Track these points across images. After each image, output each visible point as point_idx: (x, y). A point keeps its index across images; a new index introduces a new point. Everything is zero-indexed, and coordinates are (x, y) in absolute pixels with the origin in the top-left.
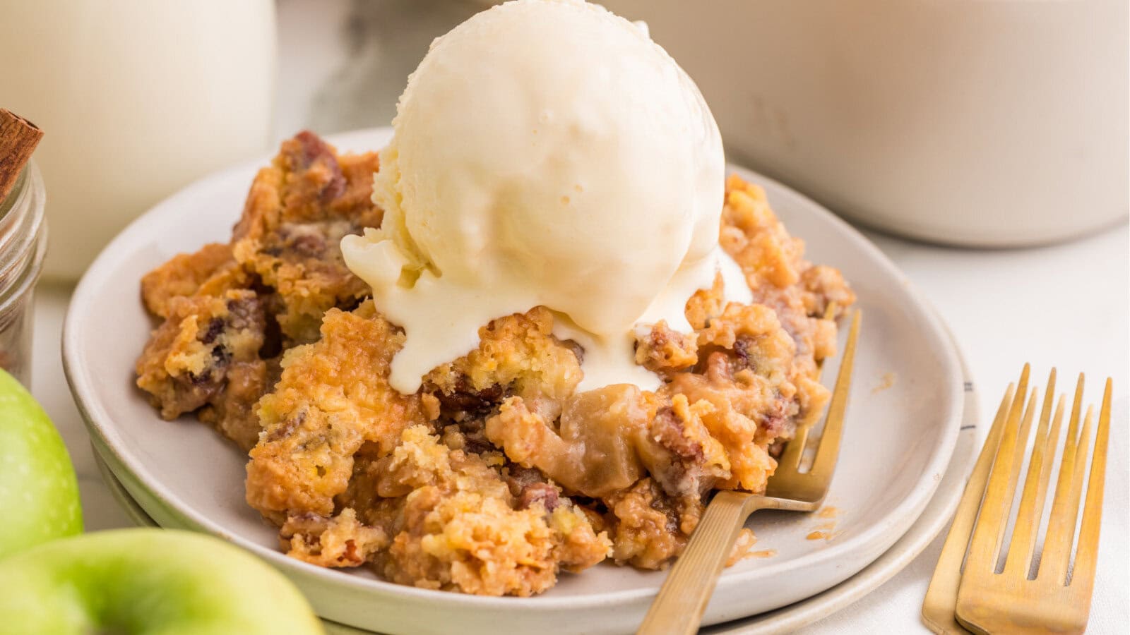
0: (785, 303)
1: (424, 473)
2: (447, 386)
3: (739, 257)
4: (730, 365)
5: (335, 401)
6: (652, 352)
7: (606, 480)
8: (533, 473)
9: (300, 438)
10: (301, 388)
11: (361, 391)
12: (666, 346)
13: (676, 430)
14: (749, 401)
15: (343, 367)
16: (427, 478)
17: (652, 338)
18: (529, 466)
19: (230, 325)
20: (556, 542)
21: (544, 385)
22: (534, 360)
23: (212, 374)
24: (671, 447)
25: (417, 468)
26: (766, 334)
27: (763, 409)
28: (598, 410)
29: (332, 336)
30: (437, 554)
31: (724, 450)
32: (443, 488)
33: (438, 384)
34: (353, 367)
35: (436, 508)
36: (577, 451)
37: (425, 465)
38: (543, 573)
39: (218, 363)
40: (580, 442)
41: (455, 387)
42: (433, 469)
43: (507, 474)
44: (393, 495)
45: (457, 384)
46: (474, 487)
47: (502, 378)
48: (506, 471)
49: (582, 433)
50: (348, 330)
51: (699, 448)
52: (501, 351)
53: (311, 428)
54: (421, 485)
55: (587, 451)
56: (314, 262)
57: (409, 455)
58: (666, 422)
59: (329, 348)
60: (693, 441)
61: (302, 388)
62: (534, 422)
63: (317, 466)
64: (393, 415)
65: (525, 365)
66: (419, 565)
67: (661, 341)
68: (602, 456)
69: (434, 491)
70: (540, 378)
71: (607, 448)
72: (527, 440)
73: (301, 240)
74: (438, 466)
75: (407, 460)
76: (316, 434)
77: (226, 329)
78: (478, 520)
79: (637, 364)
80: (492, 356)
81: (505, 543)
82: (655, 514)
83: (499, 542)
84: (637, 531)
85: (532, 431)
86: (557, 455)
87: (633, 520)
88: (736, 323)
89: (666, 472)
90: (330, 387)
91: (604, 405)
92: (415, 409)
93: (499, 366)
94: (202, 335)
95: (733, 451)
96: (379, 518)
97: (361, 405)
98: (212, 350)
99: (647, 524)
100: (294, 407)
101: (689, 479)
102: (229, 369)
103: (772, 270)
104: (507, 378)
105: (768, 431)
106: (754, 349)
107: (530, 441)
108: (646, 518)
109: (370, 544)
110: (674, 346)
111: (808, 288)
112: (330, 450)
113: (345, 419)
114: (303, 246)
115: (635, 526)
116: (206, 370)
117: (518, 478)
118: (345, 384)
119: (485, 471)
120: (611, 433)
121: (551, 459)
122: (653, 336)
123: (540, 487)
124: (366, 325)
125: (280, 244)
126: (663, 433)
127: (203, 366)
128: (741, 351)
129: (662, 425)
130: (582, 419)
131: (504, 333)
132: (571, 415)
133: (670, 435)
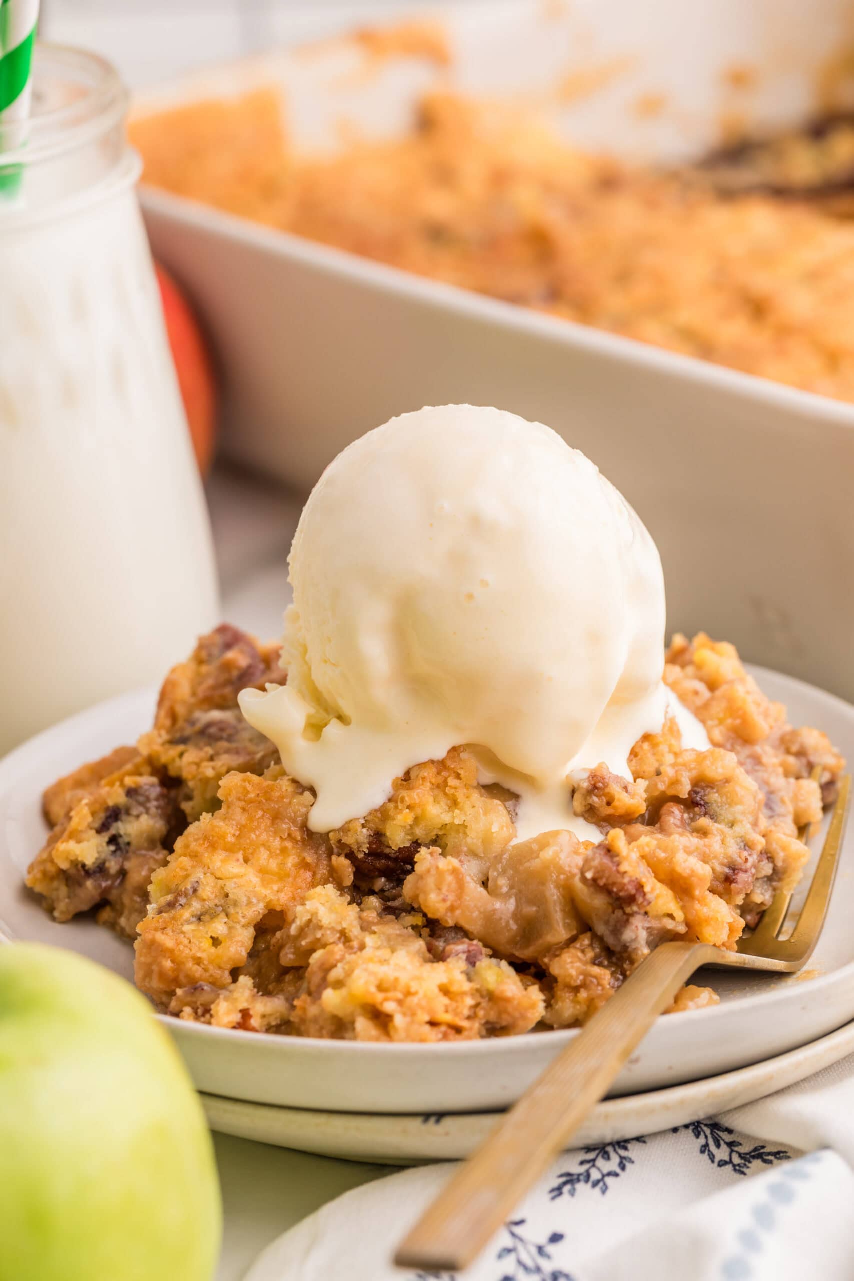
0: (757, 760)
1: (328, 932)
2: (359, 845)
3: (701, 712)
4: (686, 815)
5: (233, 867)
6: (591, 797)
7: (540, 935)
8: (456, 933)
9: (193, 909)
10: (194, 856)
11: (263, 855)
12: (607, 790)
13: (610, 864)
14: (707, 850)
15: (242, 830)
16: (331, 937)
17: (589, 781)
18: (451, 923)
19: (128, 812)
20: (479, 999)
21: (469, 840)
22: (457, 811)
23: (107, 864)
24: (605, 885)
25: (320, 927)
26: (727, 781)
27: (726, 861)
28: (529, 861)
29: (230, 799)
30: (340, 1013)
31: (676, 898)
32: (351, 948)
33: (348, 843)
34: (253, 830)
35: (339, 965)
36: (505, 907)
37: (330, 923)
38: (465, 1033)
39: (114, 852)
40: (510, 897)
41: (368, 845)
42: (339, 928)
43: (427, 935)
44: (296, 964)
45: (370, 843)
46: (385, 944)
47: (419, 832)
48: (426, 931)
49: (511, 887)
50: (248, 792)
51: (640, 887)
52: (417, 801)
53: (205, 897)
54: (324, 946)
55: (517, 906)
56: (224, 744)
57: (312, 915)
58: (597, 855)
59: (227, 813)
60: (631, 877)
61: (196, 856)
62: (450, 867)
63: (211, 937)
64: (299, 880)
65: (446, 818)
66: (322, 1028)
67: (600, 785)
68: (534, 909)
69: (339, 948)
70: (465, 833)
71: (539, 900)
72: (444, 889)
73: (209, 724)
74: (344, 925)
75: (310, 921)
76: (211, 904)
77: (123, 817)
78: (387, 972)
79: (576, 814)
80: (408, 807)
81: (415, 994)
82: (596, 970)
83: (408, 993)
84: (576, 989)
85: (449, 878)
86: (482, 910)
87: (572, 977)
88: (690, 770)
89: (607, 923)
90: (227, 853)
91: (535, 855)
92: (324, 874)
93: (417, 820)
94: (97, 824)
95: (686, 898)
96: (282, 991)
97: (263, 871)
98: (106, 839)
99: (588, 982)
100: (187, 876)
101: (634, 927)
102: (126, 858)
103: (738, 721)
104: (427, 834)
105: (733, 885)
106: (714, 796)
107: (447, 891)
108: (587, 975)
109: (270, 1015)
110: (615, 789)
111: (788, 751)
112: (226, 920)
113: (243, 886)
114: (213, 730)
115: (573, 983)
116: (99, 861)
117: (440, 939)
118: (244, 850)
119: (400, 930)
120: (543, 883)
121: (475, 914)
122: (591, 778)
123: (463, 943)
124: (268, 786)
125: (188, 731)
126: (596, 868)
127: (96, 855)
128: (698, 798)
129: (593, 859)
130: (512, 872)
131: (421, 782)
132: (501, 870)
133: (603, 871)
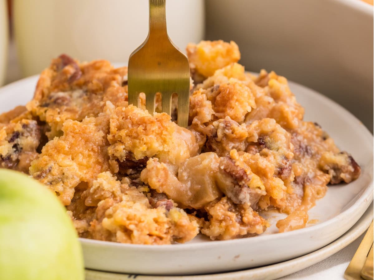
1: (107, 192)
2: (122, 157)
5: (67, 162)
8: (162, 196)
9: (48, 179)
10: (50, 156)
11: (80, 158)
13: (231, 163)
15: (72, 146)
16: (108, 195)
18: (161, 191)
19: (23, 135)
20: (171, 225)
22: (165, 145)
23: (12, 156)
25: (103, 190)
28: (196, 165)
29: (67, 132)
30: (110, 229)
32: (116, 200)
33: (117, 156)
34: (77, 146)
35: (111, 208)
36: (186, 187)
37: (108, 188)
38: (164, 240)
39: (15, 151)
40: (188, 181)
42: (111, 191)
43: (150, 196)
44: (92, 205)
45: (126, 156)
46: (131, 199)
48: (149, 194)
49: (189, 177)
50: (75, 129)
53: (54, 174)
54: (105, 198)
55: (191, 185)
56: (65, 108)
57: (100, 184)
59: (66, 138)
61: (51, 156)
62: (163, 167)
63: (56, 192)
64: (95, 169)
65: (161, 148)
66: (102, 235)
68: (199, 187)
69: (111, 200)
70: (168, 154)
71: (202, 183)
72: (159, 177)
73: (58, 98)
74: (114, 190)
75: (99, 187)
76: (56, 177)
77: (21, 136)
78: (131, 212)
80: (145, 143)
81: (143, 222)
82: (230, 213)
83: (140, 221)
85: (162, 172)
86: (175, 186)
89: (232, 192)
90: (64, 156)
91: (199, 163)
92: (106, 167)
93: (148, 149)
94: (9, 139)
96: (85, 217)
97: (80, 164)
98: (12, 145)
99: (226, 218)
100: (46, 164)
102: (20, 154)
104: (151, 154)
107: (160, 177)
109: (80, 228)
112: (63, 184)
113: (70, 170)
114: (59, 101)
115: (220, 219)
116: (9, 155)
117: (155, 198)
118: (72, 154)
119: (137, 193)
120: (203, 175)
121: (172, 188)
123: (164, 200)
124: (84, 127)
125: (49, 101)
127: (7, 152)
130: (189, 170)
131: (151, 132)
132: (184, 169)
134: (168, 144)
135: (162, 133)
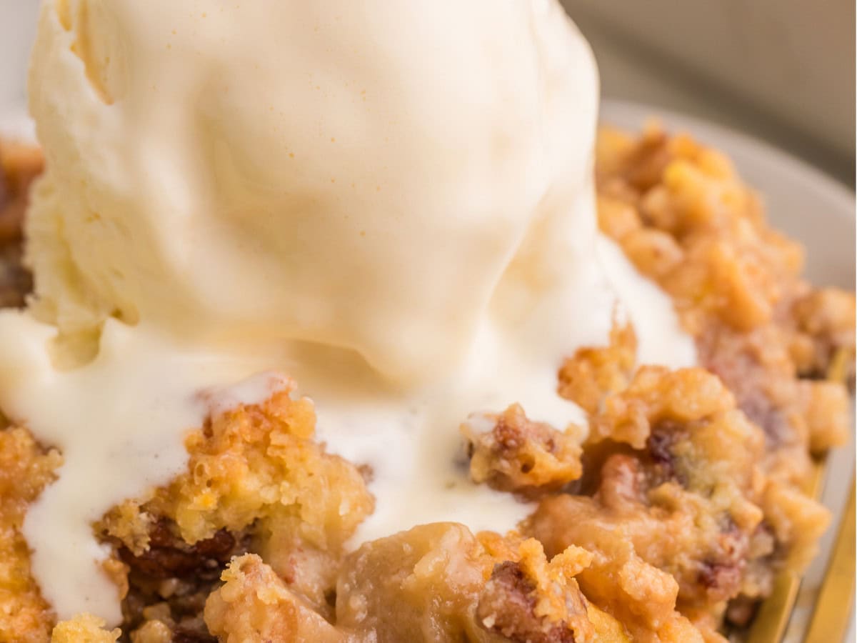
0: (753, 357)
2: (136, 538)
3: (665, 280)
4: (641, 477)
6: (498, 461)
12: (523, 451)
13: (522, 604)
14: (671, 540)
17: (496, 437)
21: (304, 528)
22: (285, 484)
24: (514, 635)
26: (708, 418)
27: (699, 552)
28: (397, 571)
31: (623, 631)
33: (118, 536)
40: (369, 629)
41: (149, 539)
45: (151, 535)
47: (229, 518)
49: (371, 612)
51: (566, 632)
52: (224, 475)
58: (502, 591)
60: (554, 623)
62: (276, 602)
65: (269, 496)
67: (512, 442)
70: (298, 516)
72: (267, 632)
80: (209, 484)
85: (273, 616)
88: (650, 403)
91: (406, 563)
93: (223, 501)
95: (639, 630)
103: (722, 302)
104: (239, 520)
105: (710, 591)
106: (685, 446)
107: (271, 634)
110: (536, 449)
111: (802, 328)
120: (420, 613)
122: (498, 433)
126: (499, 611)
128: (661, 450)
129: (495, 598)
130: (371, 587)
131: (228, 441)
132: (355, 582)
133: (511, 615)
134: (292, 481)
135: (266, 442)
